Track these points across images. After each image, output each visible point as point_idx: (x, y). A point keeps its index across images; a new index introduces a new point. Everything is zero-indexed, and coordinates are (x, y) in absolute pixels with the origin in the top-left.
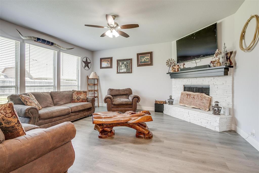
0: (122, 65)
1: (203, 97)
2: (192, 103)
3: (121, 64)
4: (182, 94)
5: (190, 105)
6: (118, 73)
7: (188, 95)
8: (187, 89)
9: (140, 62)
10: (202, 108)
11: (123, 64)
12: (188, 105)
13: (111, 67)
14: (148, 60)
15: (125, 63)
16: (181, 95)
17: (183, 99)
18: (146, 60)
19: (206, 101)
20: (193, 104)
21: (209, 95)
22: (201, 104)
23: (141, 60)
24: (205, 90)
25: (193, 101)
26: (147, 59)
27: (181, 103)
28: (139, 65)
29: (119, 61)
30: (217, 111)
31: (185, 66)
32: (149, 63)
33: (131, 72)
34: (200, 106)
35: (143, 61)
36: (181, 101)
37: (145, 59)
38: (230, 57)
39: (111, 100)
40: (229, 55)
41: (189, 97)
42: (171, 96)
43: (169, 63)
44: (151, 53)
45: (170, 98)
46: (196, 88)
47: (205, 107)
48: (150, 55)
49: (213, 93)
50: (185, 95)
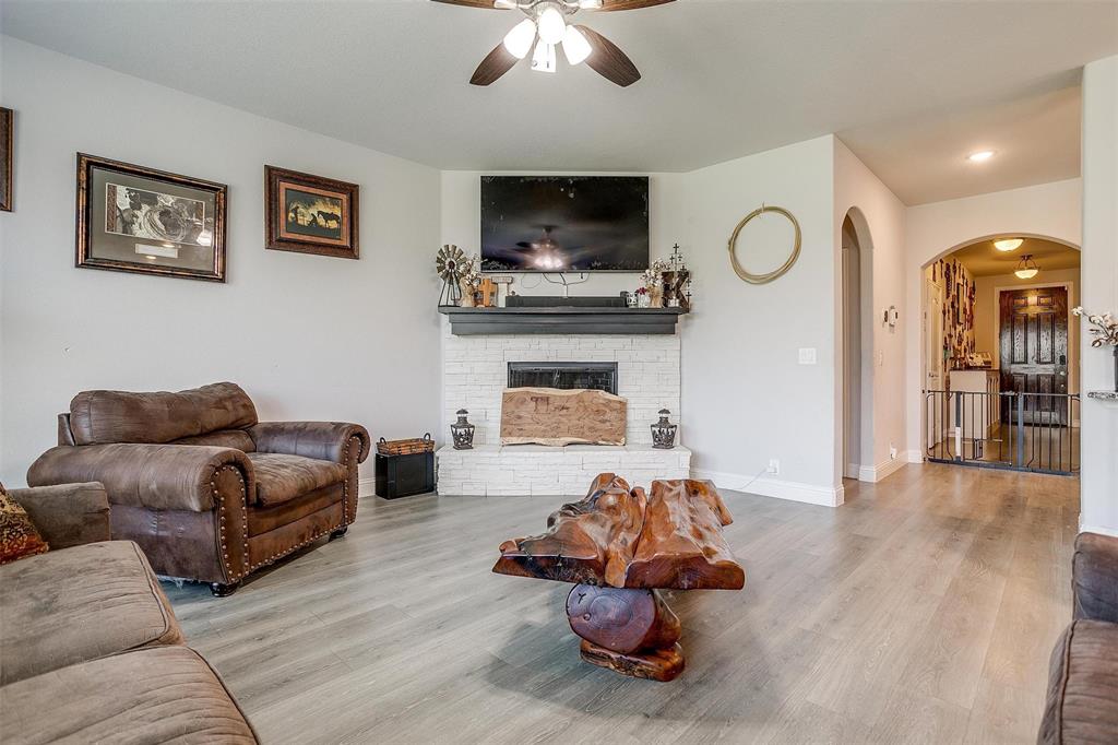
0: (135, 206)
1: (601, 401)
2: (564, 427)
3: (123, 200)
4: (507, 399)
5: (555, 437)
6: (89, 263)
7: (536, 399)
8: (523, 376)
9: (283, 223)
10: (603, 440)
11: (145, 208)
12: (544, 437)
14: (333, 224)
15: (168, 200)
16: (505, 402)
17: (519, 417)
18: (321, 221)
19: (615, 413)
20: (569, 432)
21: (615, 393)
22: (599, 426)
23: (291, 215)
24: (601, 377)
25: (563, 419)
26: (328, 217)
27: (510, 434)
28: (275, 242)
29: (96, 172)
30: (665, 436)
32: (338, 242)
33: (223, 273)
34: (597, 434)
35: (304, 220)
36: (511, 425)
37: (319, 212)
38: (678, 285)
39: (246, 478)
40: (675, 280)
41: (542, 408)
42: (465, 412)
43: (447, 263)
44: (352, 191)
45: (463, 422)
46: (562, 373)
47: (616, 434)
48: (344, 197)
49: (627, 386)
50: (523, 402)
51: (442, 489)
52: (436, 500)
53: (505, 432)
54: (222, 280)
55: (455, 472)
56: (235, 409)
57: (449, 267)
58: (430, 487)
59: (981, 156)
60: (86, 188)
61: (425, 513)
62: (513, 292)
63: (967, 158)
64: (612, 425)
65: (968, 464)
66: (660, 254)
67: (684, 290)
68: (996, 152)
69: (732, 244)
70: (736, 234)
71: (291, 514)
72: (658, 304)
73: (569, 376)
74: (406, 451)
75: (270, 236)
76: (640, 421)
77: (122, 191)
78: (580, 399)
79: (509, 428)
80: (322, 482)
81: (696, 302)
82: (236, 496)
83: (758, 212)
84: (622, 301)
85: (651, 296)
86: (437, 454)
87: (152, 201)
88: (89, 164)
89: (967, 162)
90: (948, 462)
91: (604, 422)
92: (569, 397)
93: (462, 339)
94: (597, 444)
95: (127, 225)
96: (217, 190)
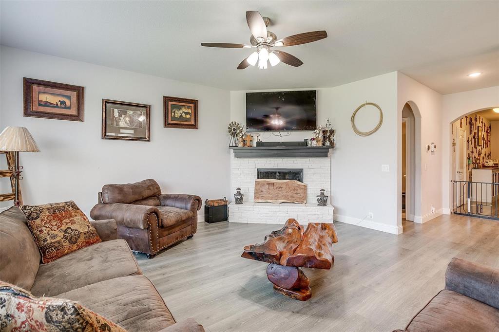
0: (120, 116)
1: (296, 185)
2: (280, 196)
3: (116, 114)
4: (257, 184)
5: (276, 200)
6: (105, 137)
7: (269, 184)
8: (264, 174)
9: (170, 117)
10: (297, 201)
11: (123, 116)
12: (272, 199)
13: (78, 117)
14: (188, 116)
15: (130, 112)
16: (256, 185)
17: (262, 191)
18: (184, 115)
19: (302, 190)
20: (282, 198)
21: (302, 182)
22: (295, 195)
23: (173, 114)
24: (296, 175)
25: (280, 192)
26: (186, 113)
27: (258, 198)
28: (167, 125)
29: (108, 105)
30: (323, 201)
31: (259, 138)
32: (190, 123)
33: (149, 138)
34: (294, 199)
35: (177, 116)
36: (258, 194)
37: (183, 112)
38: (329, 136)
39: (158, 217)
40: (328, 134)
41: (271, 187)
42: (239, 189)
43: (232, 129)
44: (195, 103)
45: (239, 193)
46: (280, 173)
47: (302, 199)
48: (192, 105)
49: (307, 179)
50: (263, 185)
51: (230, 220)
52: (228, 224)
53: (256, 197)
54: (149, 141)
55: (235, 213)
56: (154, 189)
57: (233, 131)
58: (226, 219)
59: (475, 75)
60: (105, 111)
61: (223, 230)
62: (260, 140)
63: (468, 75)
64: (300, 195)
65: (474, 216)
66: (321, 123)
67: (332, 138)
68: (482, 73)
69: (353, 119)
70: (354, 115)
71: (173, 230)
72: (320, 145)
73: (283, 175)
74: (216, 205)
75: (165, 123)
76: (313, 194)
77: (116, 110)
78: (287, 184)
79: (258, 195)
80: (184, 218)
81: (337, 143)
82: (155, 224)
83: (364, 105)
84: (305, 143)
85: (317, 142)
86: (228, 206)
87: (125, 113)
88: (106, 102)
89: (468, 77)
90: (464, 214)
91: (297, 194)
92: (282, 183)
93: (238, 159)
94: (293, 203)
95: (118, 122)
96: (147, 107)
